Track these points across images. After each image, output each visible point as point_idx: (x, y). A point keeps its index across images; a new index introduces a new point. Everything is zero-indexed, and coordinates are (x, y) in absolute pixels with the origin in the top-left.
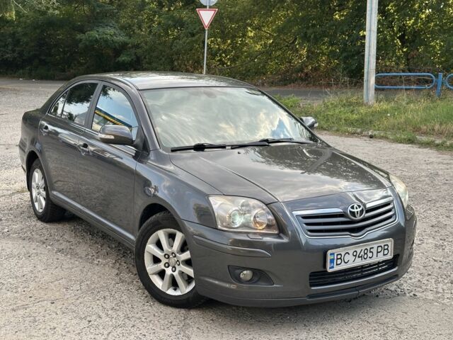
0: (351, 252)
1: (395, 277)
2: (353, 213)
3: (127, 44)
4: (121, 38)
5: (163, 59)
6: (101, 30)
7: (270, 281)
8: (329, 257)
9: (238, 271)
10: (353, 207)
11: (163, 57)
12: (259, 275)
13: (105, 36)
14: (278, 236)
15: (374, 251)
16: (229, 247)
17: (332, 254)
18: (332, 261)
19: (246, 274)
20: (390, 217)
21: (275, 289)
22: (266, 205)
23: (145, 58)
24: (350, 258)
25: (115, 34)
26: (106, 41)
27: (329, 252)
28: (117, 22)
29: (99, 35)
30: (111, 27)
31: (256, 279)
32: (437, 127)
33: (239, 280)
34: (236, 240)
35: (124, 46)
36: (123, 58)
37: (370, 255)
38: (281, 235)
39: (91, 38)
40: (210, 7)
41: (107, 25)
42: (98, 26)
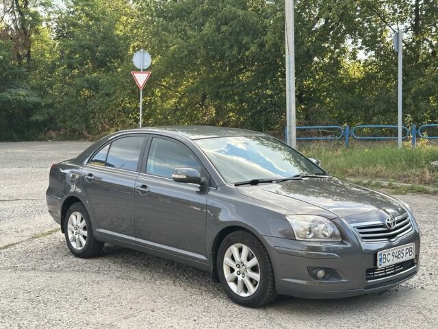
0: (391, 253)
1: (414, 273)
2: (389, 224)
3: (40, 104)
4: (34, 99)
5: (78, 118)
6: (13, 91)
7: (339, 277)
8: (379, 257)
9: (314, 271)
10: (388, 220)
11: (78, 115)
12: (331, 272)
13: (18, 97)
14: (342, 243)
15: (404, 252)
16: (304, 253)
17: (381, 255)
18: (381, 259)
19: (321, 273)
20: (408, 228)
21: (343, 283)
22: (331, 220)
23: (59, 117)
24: (390, 257)
25: (27, 95)
26: (19, 102)
27: (379, 253)
28: (28, 83)
29: (11, 96)
30: (23, 88)
31: (328, 276)
32: (361, 170)
33: (315, 277)
34: (309, 247)
35: (37, 106)
36: (37, 117)
37: (402, 255)
38: (344, 241)
39: (4, 99)
40: (144, 70)
41: (19, 87)
42: (10, 88)
